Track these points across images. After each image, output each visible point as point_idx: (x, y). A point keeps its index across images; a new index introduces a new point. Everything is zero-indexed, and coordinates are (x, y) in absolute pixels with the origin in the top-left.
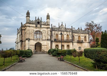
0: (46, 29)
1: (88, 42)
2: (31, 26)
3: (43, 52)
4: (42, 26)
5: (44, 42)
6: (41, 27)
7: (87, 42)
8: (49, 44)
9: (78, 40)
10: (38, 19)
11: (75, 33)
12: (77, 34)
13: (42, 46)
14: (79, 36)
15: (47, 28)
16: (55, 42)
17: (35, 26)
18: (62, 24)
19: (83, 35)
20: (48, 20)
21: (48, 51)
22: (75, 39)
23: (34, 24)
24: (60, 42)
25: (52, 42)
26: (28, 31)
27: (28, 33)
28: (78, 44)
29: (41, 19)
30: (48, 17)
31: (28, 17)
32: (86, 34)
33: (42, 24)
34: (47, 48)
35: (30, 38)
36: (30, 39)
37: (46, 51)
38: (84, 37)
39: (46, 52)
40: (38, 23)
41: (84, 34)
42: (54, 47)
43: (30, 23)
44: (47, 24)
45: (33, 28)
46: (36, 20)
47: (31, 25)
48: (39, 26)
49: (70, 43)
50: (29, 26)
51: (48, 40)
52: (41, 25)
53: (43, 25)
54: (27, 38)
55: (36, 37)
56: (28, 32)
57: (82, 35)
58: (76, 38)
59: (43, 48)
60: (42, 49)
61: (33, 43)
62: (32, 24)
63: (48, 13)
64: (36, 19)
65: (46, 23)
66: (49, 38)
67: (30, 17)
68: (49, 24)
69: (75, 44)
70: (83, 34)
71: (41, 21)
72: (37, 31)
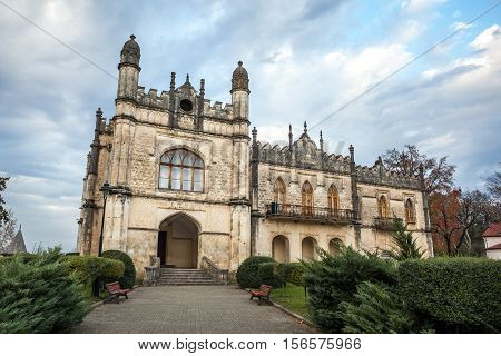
0: (229, 140)
1: (422, 230)
2: (144, 118)
3: (204, 272)
4: (207, 125)
5: (215, 209)
6: (198, 129)
7: (418, 226)
8: (239, 225)
9: (377, 215)
10: (187, 86)
11: (365, 183)
12: (372, 187)
13: (203, 239)
14: (380, 195)
15: (236, 137)
16: (271, 221)
17: (164, 118)
18: (306, 131)
19: (400, 192)
20: (240, 94)
21: (234, 267)
22: (364, 210)
23: (162, 110)
24: (295, 220)
25: (254, 216)
26: (121, 142)
27: (124, 157)
28: (380, 237)
29: (202, 89)
30: (240, 80)
31: (131, 70)
32: (414, 190)
33: (205, 113)
34: (229, 248)
35: (132, 185)
36: (135, 192)
37: (222, 266)
38: (402, 204)
39: (223, 272)
40: (187, 105)
41: (404, 188)
42: (264, 248)
43: (138, 105)
44: (231, 117)
45: (152, 131)
46: (172, 87)
47: (142, 114)
48: (186, 121)
49: (344, 229)
50: (132, 118)
51: (233, 203)
52: (200, 119)
53: (210, 118)
54: (113, 184)
55: (170, 186)
56: (124, 150)
57: (394, 192)
58: (369, 205)
59: (208, 249)
60: (202, 254)
61: (152, 214)
62: (152, 107)
63: (240, 63)
64: (173, 83)
65: (227, 112)
66: (244, 191)
67: (139, 69)
68: (242, 116)
69: (367, 235)
70: (398, 188)
71: (201, 99)
72: (174, 149)
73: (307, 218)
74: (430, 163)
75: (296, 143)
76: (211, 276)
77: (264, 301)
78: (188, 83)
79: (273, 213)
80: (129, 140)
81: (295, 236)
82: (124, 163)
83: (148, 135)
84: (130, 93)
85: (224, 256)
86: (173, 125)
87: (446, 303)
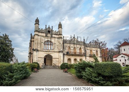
0: (58, 39)
1: (100, 57)
2: (40, 35)
3: (54, 66)
5: (55, 53)
6: (52, 37)
8: (61, 56)
9: (90, 54)
10: (49, 28)
11: (87, 47)
12: (89, 48)
13: (53, 59)
14: (90, 50)
16: (67, 55)
17: (44, 35)
18: (74, 36)
19: (95, 49)
20: (60, 29)
21: (60, 65)
23: (44, 33)
24: (72, 55)
25: (64, 55)
26: (36, 40)
27: (37, 43)
28: (91, 58)
29: (52, 28)
30: (60, 26)
31: (37, 25)
32: (98, 48)
33: (53, 33)
34: (59, 61)
36: (39, 50)
37: (57, 65)
38: (95, 51)
39: (58, 66)
40: (49, 32)
41: (96, 48)
42: (66, 61)
43: (39, 32)
44: (58, 34)
47: (40, 34)
48: (49, 35)
49: (83, 57)
50: (38, 35)
51: (59, 52)
53: (54, 34)
54: (35, 49)
56: (37, 42)
57: (93, 49)
58: (88, 52)
59: (54, 61)
60: (53, 62)
61: (43, 55)
62: (42, 32)
64: (46, 27)
65: (57, 33)
66: (62, 50)
67: (39, 25)
68: (61, 33)
69: (88, 58)
70: (94, 48)
71: (52, 30)
73: (75, 55)
74: (101, 42)
75: (72, 39)
76: (55, 67)
77: (66, 72)
78: (49, 27)
79: (68, 54)
80: (37, 39)
81: (72, 58)
82: (37, 44)
83: (41, 38)
84: (37, 30)
85: (58, 63)
86: (46, 36)
87: (105, 72)
